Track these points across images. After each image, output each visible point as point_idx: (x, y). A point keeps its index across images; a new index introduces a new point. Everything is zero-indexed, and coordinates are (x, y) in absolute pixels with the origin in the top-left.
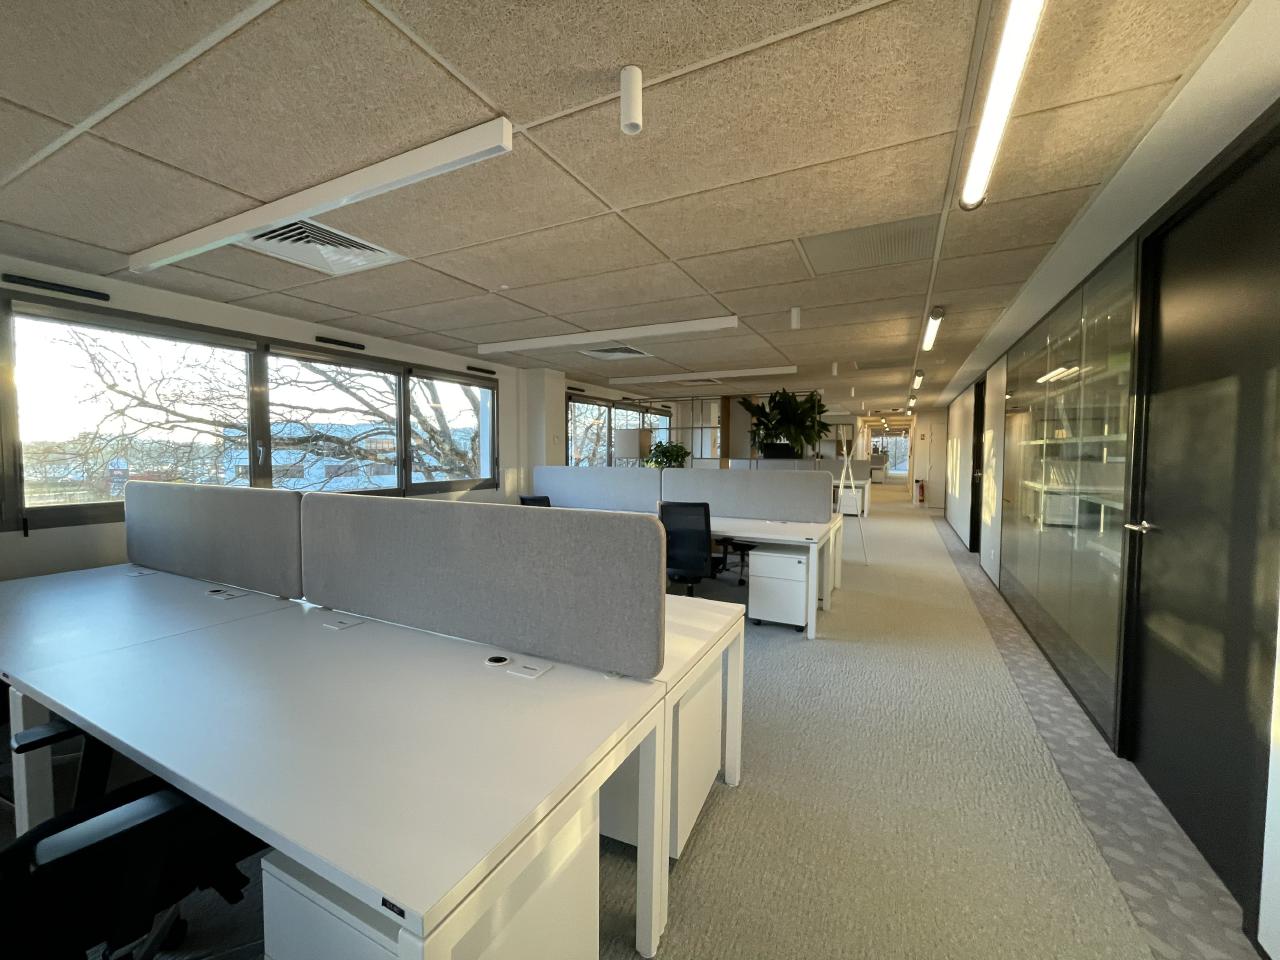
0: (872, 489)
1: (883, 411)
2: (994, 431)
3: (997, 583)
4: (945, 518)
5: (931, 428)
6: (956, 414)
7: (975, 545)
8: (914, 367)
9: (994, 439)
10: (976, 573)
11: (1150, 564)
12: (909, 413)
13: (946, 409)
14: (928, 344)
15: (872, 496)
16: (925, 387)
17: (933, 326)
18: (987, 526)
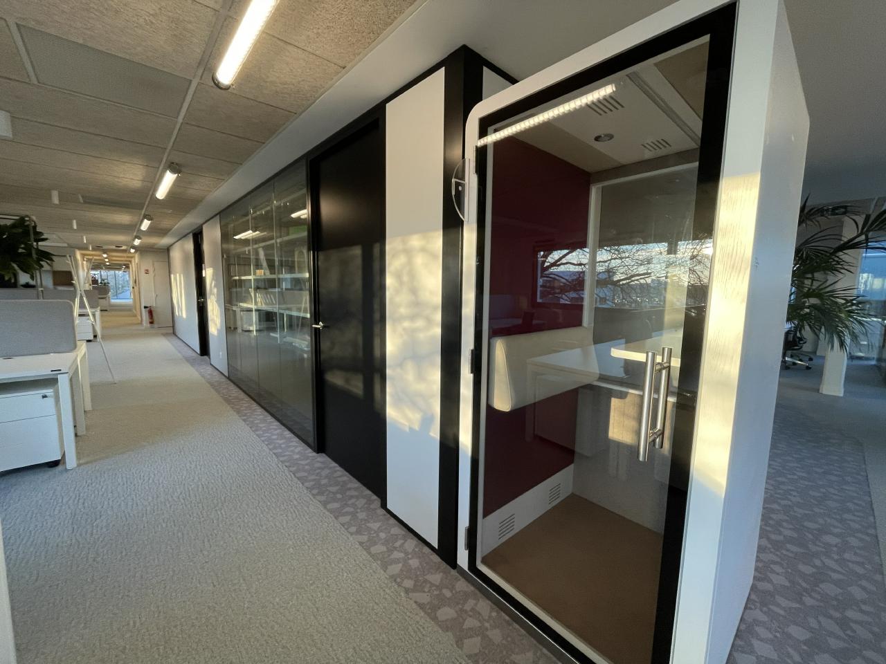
0: (102, 316)
1: (105, 247)
2: (214, 269)
3: (226, 374)
4: (174, 333)
5: (153, 264)
6: (176, 255)
7: (205, 349)
8: (143, 212)
9: (215, 275)
10: (210, 370)
11: (325, 345)
12: (132, 251)
13: (167, 250)
14: (161, 193)
15: (102, 322)
16: (152, 231)
17: (169, 179)
18: (213, 335)
